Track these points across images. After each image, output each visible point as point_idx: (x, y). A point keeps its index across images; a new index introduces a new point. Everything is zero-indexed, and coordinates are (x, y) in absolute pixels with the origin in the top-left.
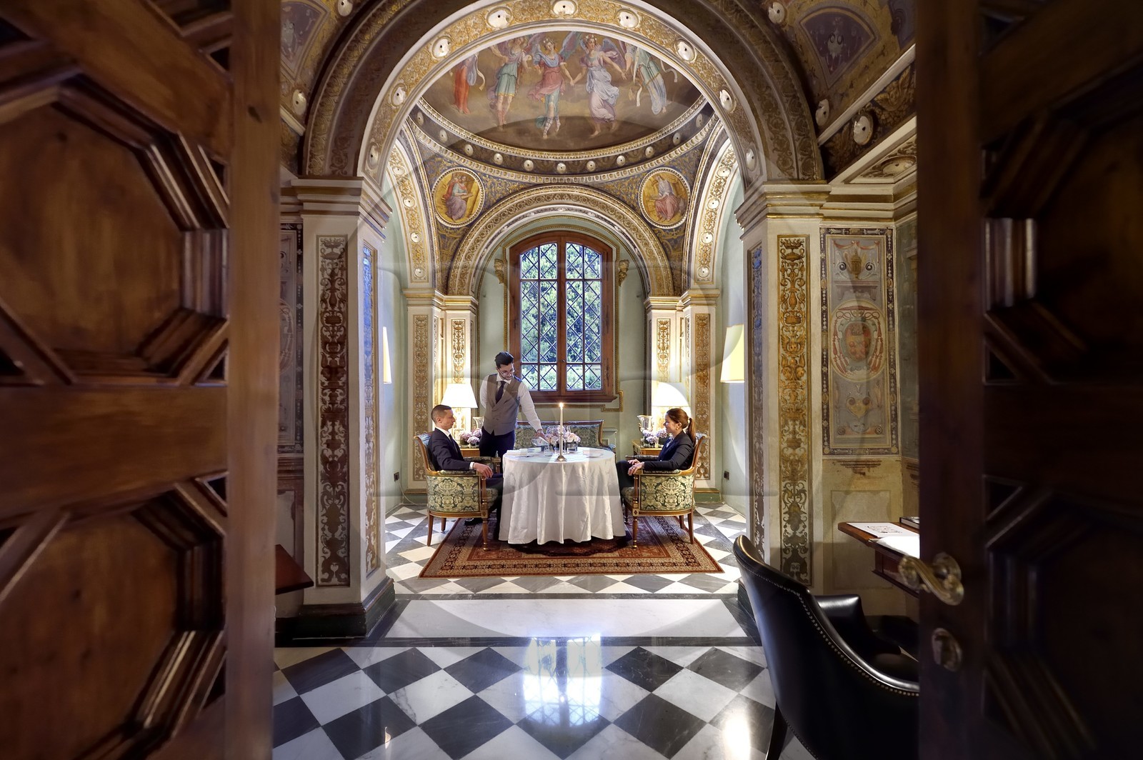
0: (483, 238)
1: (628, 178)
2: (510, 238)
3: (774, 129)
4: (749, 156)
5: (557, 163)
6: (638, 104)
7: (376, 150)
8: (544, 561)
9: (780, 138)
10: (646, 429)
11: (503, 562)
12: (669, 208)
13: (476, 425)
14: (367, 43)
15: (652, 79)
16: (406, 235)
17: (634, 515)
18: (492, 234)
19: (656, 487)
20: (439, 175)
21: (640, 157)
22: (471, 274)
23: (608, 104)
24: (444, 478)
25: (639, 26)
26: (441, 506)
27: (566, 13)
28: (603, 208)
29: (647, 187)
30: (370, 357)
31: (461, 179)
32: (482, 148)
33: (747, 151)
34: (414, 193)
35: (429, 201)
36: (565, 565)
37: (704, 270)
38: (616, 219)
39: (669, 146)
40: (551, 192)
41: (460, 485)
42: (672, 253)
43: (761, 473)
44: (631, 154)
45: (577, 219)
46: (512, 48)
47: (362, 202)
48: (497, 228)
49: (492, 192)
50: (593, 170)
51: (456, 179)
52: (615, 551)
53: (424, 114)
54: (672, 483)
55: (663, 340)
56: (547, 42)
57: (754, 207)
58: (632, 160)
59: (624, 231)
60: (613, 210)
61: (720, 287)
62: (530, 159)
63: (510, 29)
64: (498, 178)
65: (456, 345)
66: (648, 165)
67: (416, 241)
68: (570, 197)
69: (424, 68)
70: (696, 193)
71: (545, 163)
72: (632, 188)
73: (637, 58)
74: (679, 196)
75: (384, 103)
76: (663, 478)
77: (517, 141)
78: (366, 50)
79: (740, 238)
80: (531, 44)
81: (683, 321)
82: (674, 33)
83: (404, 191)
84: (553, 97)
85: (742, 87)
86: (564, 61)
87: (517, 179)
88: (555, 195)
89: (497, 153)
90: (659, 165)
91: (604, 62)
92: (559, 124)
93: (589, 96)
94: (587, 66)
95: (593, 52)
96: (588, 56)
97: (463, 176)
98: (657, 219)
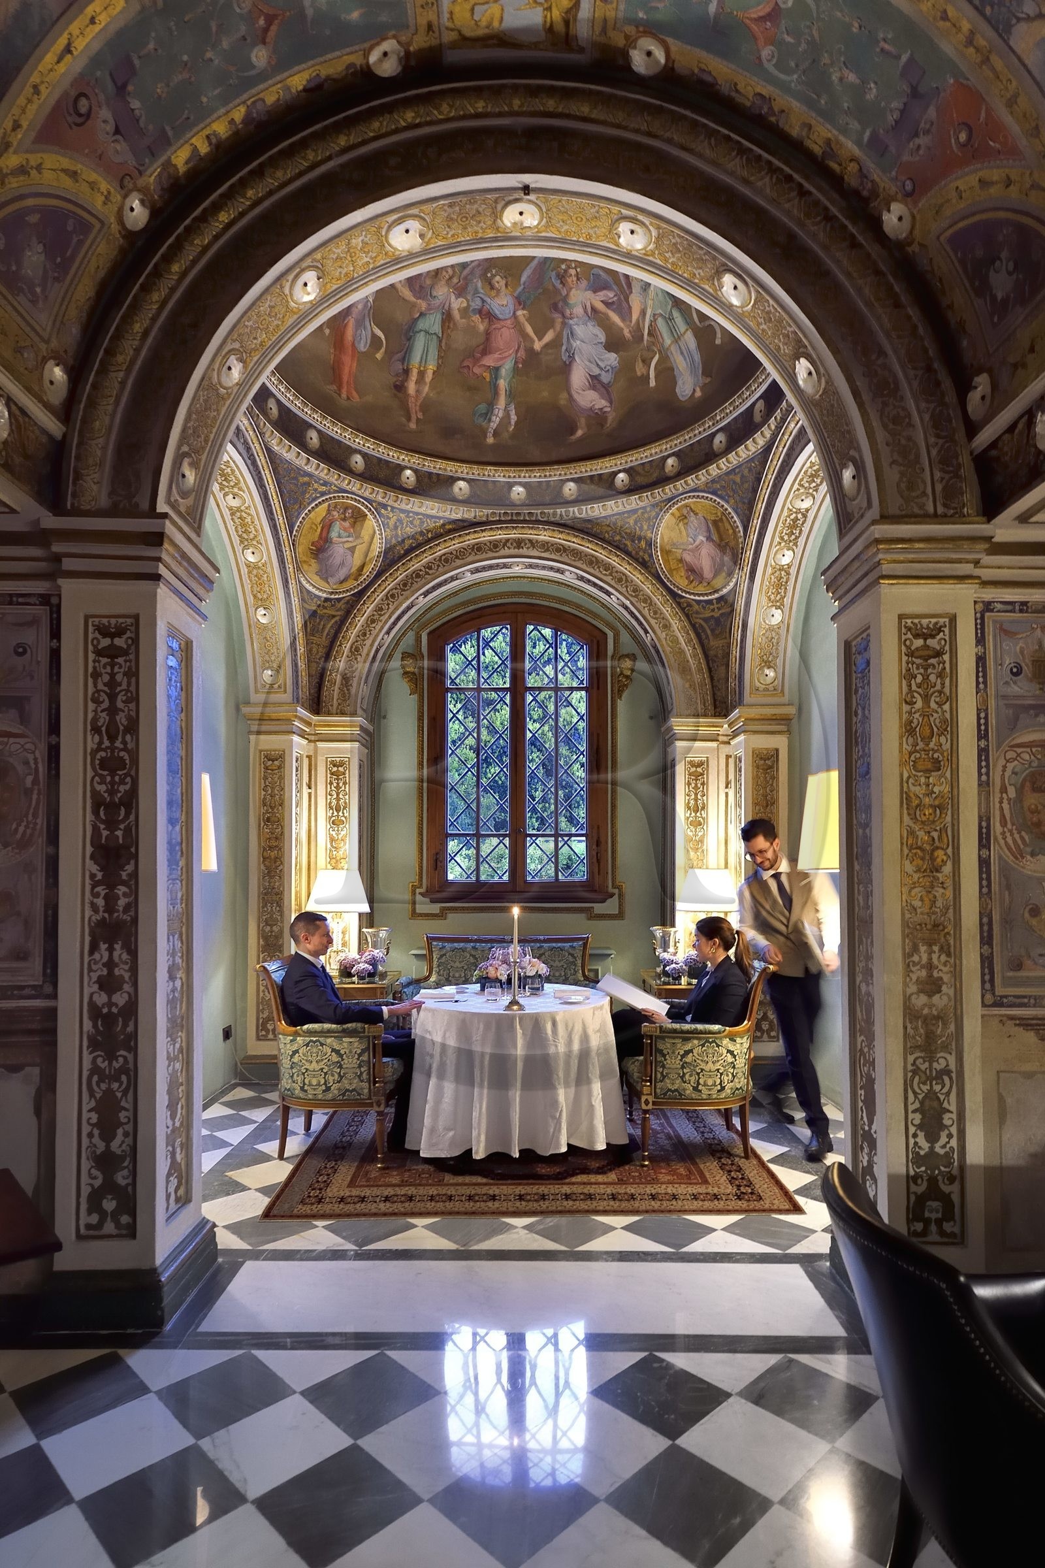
0: (381, 616)
1: (634, 511)
2: (428, 616)
3: (891, 426)
4: (847, 474)
6: (652, 383)
7: (191, 465)
8: (484, 1190)
9: (903, 442)
10: (665, 951)
11: (411, 1191)
12: (707, 563)
13: (367, 943)
14: (176, 277)
15: (677, 339)
16: (247, 612)
17: (644, 1107)
18: (396, 609)
19: (683, 1056)
20: (305, 508)
21: (655, 475)
22: (360, 678)
23: (600, 382)
24: (308, 1039)
25: (652, 246)
26: (302, 1089)
27: (526, 224)
28: (591, 563)
29: (667, 527)
30: (178, 828)
31: (344, 513)
32: (380, 460)
33: (844, 466)
34: (261, 537)
35: (287, 554)
36: (521, 1198)
37: (767, 671)
38: (613, 583)
39: (707, 454)
40: (500, 535)
41: (337, 1052)
42: (712, 643)
43: (870, 1038)
44: (640, 470)
45: (545, 584)
46: (432, 287)
47: (164, 556)
48: (407, 598)
49: (397, 536)
50: (574, 497)
51: (335, 513)
52: (611, 1170)
53: (278, 402)
54: (710, 1051)
55: (696, 794)
56: (494, 276)
57: (856, 564)
58: (640, 480)
59: (627, 603)
60: (608, 567)
61: (796, 701)
62: (463, 479)
63: (427, 253)
64: (409, 512)
65: (334, 802)
66: (669, 490)
67: (263, 620)
68: (533, 544)
69: (276, 322)
70: (754, 538)
71: (490, 486)
72: (641, 529)
73: (650, 303)
74: (723, 543)
75: (205, 383)
76: (696, 1042)
77: (441, 448)
78: (173, 290)
79: (832, 619)
80: (466, 278)
81: (731, 761)
82: (715, 258)
83: (245, 535)
84: (503, 372)
85: (835, 352)
86: (523, 309)
87: (441, 514)
88: (507, 540)
89: (406, 468)
90: (688, 488)
91: (593, 309)
92: (514, 418)
93: (566, 369)
94: (564, 316)
95: (573, 292)
96: (565, 300)
97: (346, 509)
98: (686, 582)
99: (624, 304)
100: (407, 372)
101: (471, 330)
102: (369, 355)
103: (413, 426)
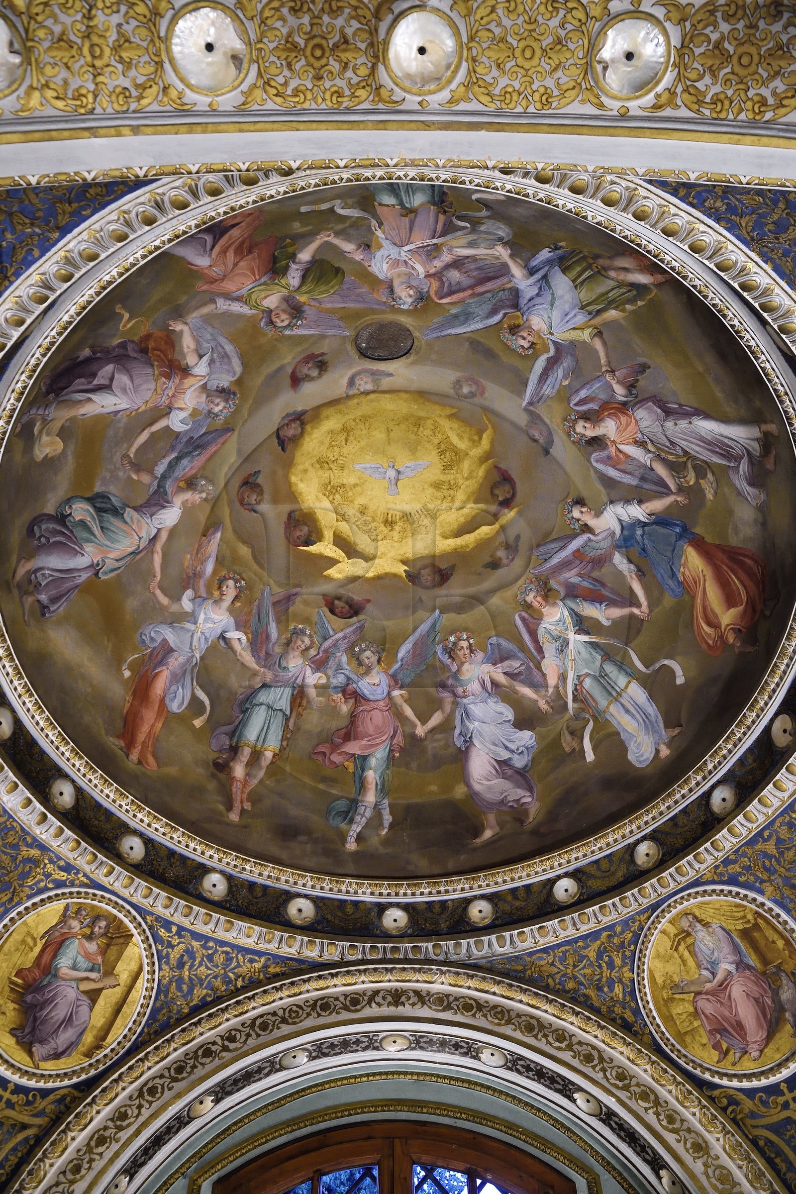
0: (120, 1129)
1: (594, 936)
2: (221, 1147)
5: (382, 908)
6: (590, 756)
12: (747, 1013)
15: (617, 698)
18: (154, 1116)
20: (19, 903)
21: (620, 873)
23: (513, 768)
28: (529, 1028)
29: (658, 956)
31: (92, 925)
32: (172, 853)
38: (575, 1063)
39: (705, 821)
40: (363, 984)
44: (593, 870)
45: (444, 1085)
46: (282, 656)
48: (179, 1096)
49: (180, 980)
50: (487, 921)
51: (75, 924)
56: (362, 651)
58: (596, 885)
59: (611, 1102)
60: (561, 1036)
62: (306, 896)
64: (207, 939)
66: (651, 889)
68: (421, 998)
72: (611, 965)
73: (570, 665)
74: (771, 969)
77: (274, 850)
80: (326, 651)
84: (373, 762)
86: (401, 688)
87: (263, 946)
88: (376, 992)
89: (213, 870)
90: (684, 880)
91: (494, 683)
92: (387, 818)
93: (462, 756)
94: (455, 695)
95: (466, 667)
96: (456, 676)
97: (97, 918)
98: (715, 1055)
99: (535, 672)
100: (234, 750)
101: (331, 711)
102: (183, 719)
103: (234, 817)
